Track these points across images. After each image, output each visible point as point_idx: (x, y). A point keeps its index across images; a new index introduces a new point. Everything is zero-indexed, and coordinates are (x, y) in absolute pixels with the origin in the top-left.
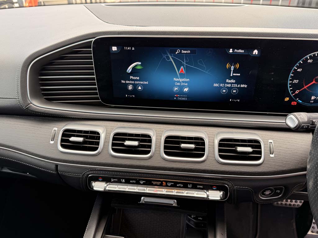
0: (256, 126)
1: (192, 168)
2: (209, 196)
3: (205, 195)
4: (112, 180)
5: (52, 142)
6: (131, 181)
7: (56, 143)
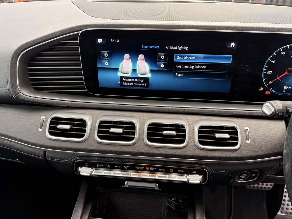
0: (233, 114)
1: (174, 153)
2: (190, 180)
3: (185, 178)
4: (98, 166)
5: (41, 130)
6: (116, 167)
7: (44, 131)
